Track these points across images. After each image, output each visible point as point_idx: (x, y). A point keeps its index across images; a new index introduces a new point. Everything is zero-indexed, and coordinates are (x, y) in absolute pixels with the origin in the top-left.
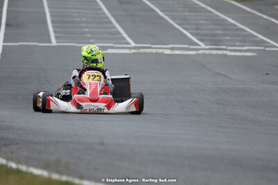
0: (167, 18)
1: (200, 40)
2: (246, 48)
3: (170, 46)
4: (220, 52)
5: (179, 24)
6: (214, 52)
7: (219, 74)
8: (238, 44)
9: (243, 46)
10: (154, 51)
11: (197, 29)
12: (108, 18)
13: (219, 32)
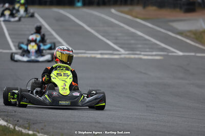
0: (93, 31)
1: (121, 47)
2: (154, 53)
3: (100, 52)
4: (137, 56)
5: (103, 36)
6: (132, 56)
7: (141, 72)
8: (148, 50)
9: (152, 52)
10: (89, 56)
11: (116, 39)
12: (49, 31)
13: (133, 42)
